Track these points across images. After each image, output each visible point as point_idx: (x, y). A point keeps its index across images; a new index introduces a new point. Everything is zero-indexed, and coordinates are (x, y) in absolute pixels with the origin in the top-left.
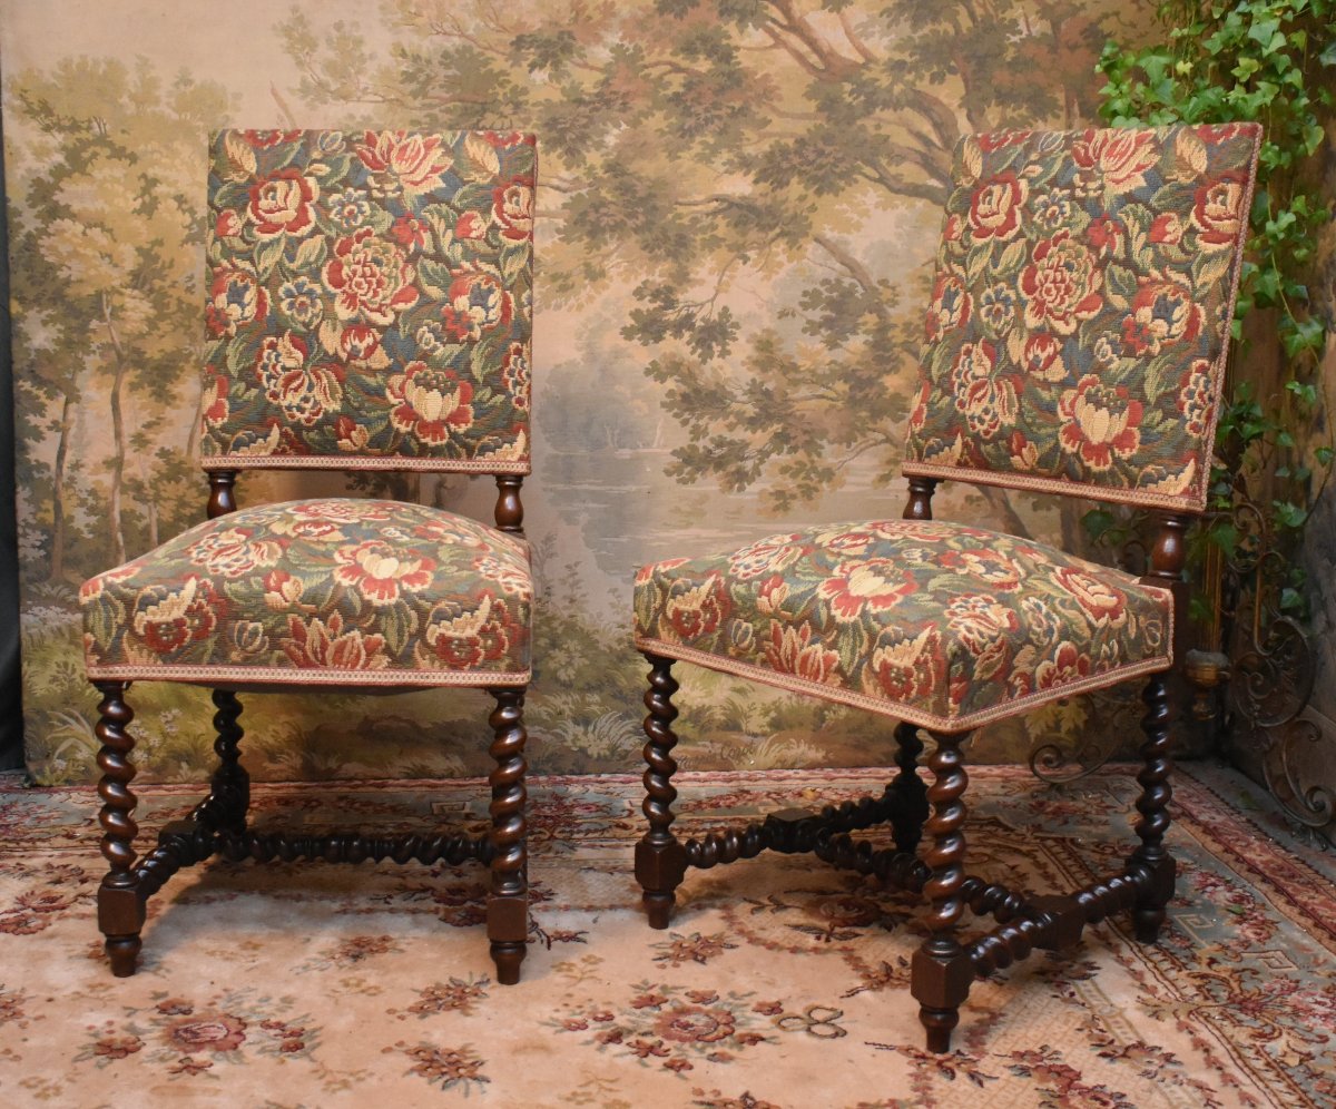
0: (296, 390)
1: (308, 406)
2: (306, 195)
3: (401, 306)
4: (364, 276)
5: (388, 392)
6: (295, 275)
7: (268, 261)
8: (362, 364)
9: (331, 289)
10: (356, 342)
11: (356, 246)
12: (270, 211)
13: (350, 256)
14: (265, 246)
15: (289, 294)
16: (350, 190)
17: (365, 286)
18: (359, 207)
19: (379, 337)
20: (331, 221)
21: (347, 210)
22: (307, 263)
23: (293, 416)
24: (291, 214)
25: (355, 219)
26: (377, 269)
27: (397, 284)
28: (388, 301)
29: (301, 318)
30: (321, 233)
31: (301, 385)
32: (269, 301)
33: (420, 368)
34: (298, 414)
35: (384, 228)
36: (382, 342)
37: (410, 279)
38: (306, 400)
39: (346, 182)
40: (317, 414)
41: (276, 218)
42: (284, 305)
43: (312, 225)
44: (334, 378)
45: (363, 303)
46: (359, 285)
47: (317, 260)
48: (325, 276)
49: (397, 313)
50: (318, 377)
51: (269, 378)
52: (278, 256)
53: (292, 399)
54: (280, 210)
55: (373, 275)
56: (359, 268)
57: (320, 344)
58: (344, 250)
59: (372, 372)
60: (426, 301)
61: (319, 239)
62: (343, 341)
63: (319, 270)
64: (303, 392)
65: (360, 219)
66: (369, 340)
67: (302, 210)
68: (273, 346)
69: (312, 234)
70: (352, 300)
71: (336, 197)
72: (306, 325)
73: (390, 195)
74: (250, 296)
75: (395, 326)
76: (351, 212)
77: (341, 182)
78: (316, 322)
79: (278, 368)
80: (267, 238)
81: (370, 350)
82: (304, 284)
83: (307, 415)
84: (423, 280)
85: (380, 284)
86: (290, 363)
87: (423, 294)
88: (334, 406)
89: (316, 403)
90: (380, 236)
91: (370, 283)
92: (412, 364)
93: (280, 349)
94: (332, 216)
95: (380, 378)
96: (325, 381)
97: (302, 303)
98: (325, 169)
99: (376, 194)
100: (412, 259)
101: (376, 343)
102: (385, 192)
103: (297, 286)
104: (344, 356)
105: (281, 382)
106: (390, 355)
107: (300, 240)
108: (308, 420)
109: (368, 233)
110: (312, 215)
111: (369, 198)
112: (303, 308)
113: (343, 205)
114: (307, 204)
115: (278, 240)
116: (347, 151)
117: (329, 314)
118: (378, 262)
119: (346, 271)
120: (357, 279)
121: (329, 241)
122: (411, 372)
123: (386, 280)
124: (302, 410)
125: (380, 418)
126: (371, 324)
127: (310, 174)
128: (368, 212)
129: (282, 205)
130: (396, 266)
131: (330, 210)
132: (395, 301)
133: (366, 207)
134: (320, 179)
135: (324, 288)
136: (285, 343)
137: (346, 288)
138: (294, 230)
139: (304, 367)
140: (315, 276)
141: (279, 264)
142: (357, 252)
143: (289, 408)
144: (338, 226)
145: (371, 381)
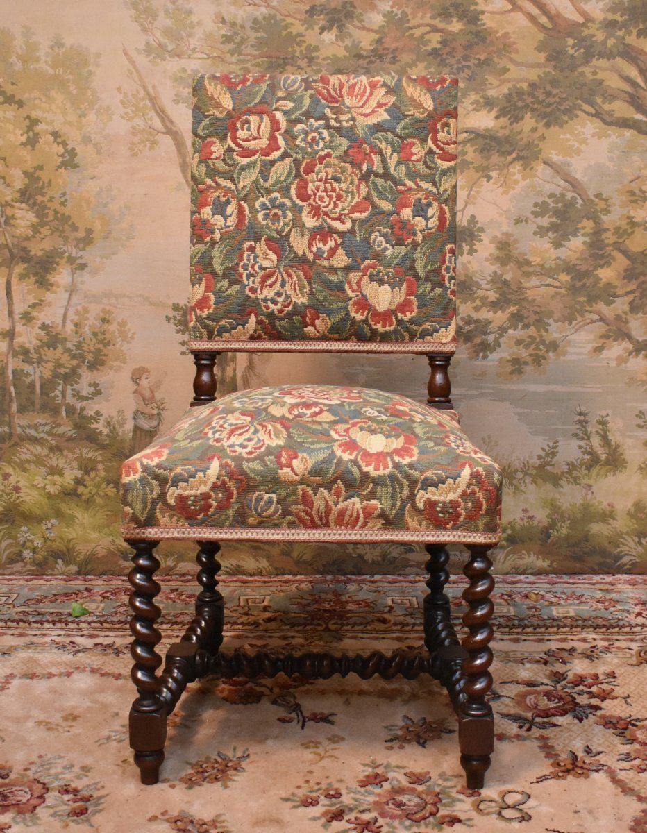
0: (271, 286)
1: (281, 299)
2: (275, 125)
3: (356, 215)
4: (326, 191)
5: (347, 287)
6: (269, 192)
7: (246, 180)
8: (325, 263)
9: (298, 202)
10: (321, 245)
11: (318, 167)
12: (247, 140)
13: (314, 175)
14: (243, 168)
15: (264, 206)
16: (312, 121)
17: (327, 199)
18: (320, 134)
19: (339, 240)
20: (297, 146)
21: (309, 138)
22: (278, 182)
23: (268, 308)
24: (264, 142)
25: (317, 144)
26: (336, 185)
27: (353, 198)
28: (346, 212)
29: (274, 227)
30: (290, 156)
31: (275, 282)
32: (247, 213)
33: (374, 267)
34: (272, 306)
35: (340, 151)
36: (342, 245)
37: (363, 194)
38: (279, 294)
39: (308, 115)
40: (288, 306)
41: (252, 144)
42: (260, 216)
43: (282, 150)
44: (302, 276)
45: (326, 214)
46: (321, 199)
47: (285, 180)
48: (293, 192)
49: (354, 221)
50: (290, 276)
51: (249, 276)
52: (254, 176)
53: (268, 293)
54: (255, 139)
55: (333, 190)
56: (322, 184)
57: (291, 247)
58: (310, 169)
59: (333, 270)
60: (377, 212)
61: (288, 161)
62: (310, 244)
63: (288, 188)
64: (277, 287)
65: (321, 144)
66: (331, 243)
67: (273, 138)
68: (252, 249)
69: (282, 158)
70: (316, 211)
71: (300, 127)
72: (279, 232)
73: (345, 124)
74: (231, 209)
75: (352, 231)
76: (314, 139)
77: (303, 115)
78: (286, 230)
79: (256, 268)
80: (245, 161)
81: (333, 251)
82: (277, 198)
83: (279, 306)
84: (374, 195)
85: (339, 197)
86: (266, 264)
87: (374, 206)
88: (302, 300)
89: (287, 297)
90: (339, 157)
91: (330, 197)
92: (367, 262)
93: (258, 251)
94: (298, 142)
95: (340, 274)
96: (295, 279)
97: (275, 214)
98: (290, 105)
99: (333, 123)
100: (365, 178)
101: (337, 246)
102: (340, 122)
103: (270, 201)
104: (310, 257)
105: (258, 279)
106: (348, 255)
107: (273, 163)
108: (281, 311)
109: (329, 156)
110: (281, 142)
111: (328, 126)
112: (276, 218)
113: (306, 133)
114: (277, 134)
115: (254, 163)
116: (306, 90)
117: (297, 223)
118: (337, 180)
119: (310, 187)
120: (320, 194)
121: (297, 163)
122: (367, 268)
123: (344, 194)
124: (275, 303)
125: (341, 309)
126: (332, 231)
127: (277, 109)
128: (328, 139)
129: (255, 134)
130: (352, 183)
131: (296, 138)
132: (352, 212)
133: (326, 134)
134: (285, 113)
135: (293, 202)
136: (261, 247)
137: (311, 201)
138: (267, 155)
139: (277, 266)
140: (285, 191)
141: (255, 183)
142: (319, 171)
143: (265, 300)
144: (303, 150)
145: (333, 278)
